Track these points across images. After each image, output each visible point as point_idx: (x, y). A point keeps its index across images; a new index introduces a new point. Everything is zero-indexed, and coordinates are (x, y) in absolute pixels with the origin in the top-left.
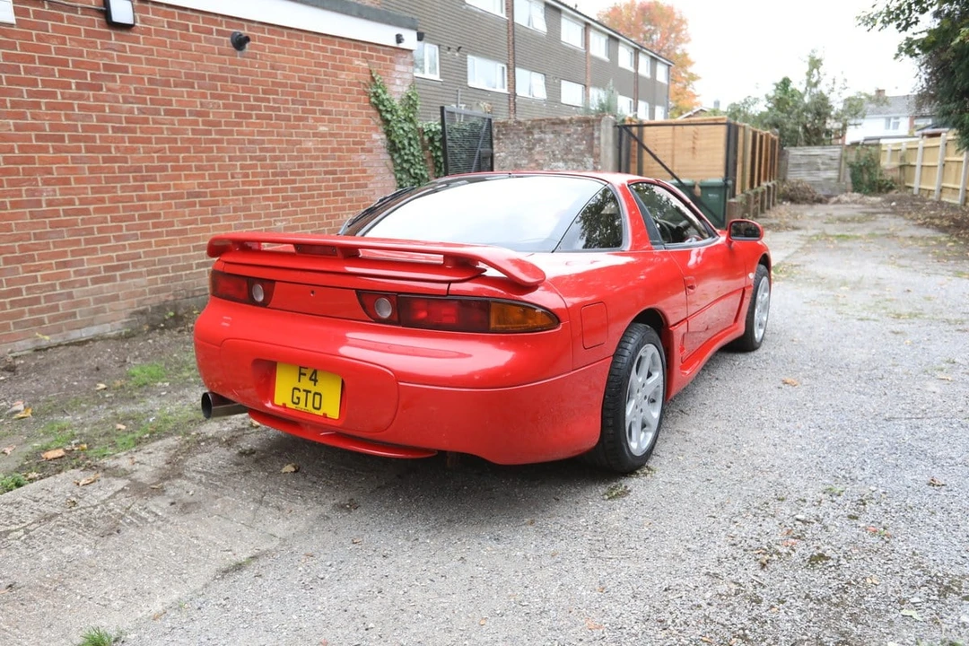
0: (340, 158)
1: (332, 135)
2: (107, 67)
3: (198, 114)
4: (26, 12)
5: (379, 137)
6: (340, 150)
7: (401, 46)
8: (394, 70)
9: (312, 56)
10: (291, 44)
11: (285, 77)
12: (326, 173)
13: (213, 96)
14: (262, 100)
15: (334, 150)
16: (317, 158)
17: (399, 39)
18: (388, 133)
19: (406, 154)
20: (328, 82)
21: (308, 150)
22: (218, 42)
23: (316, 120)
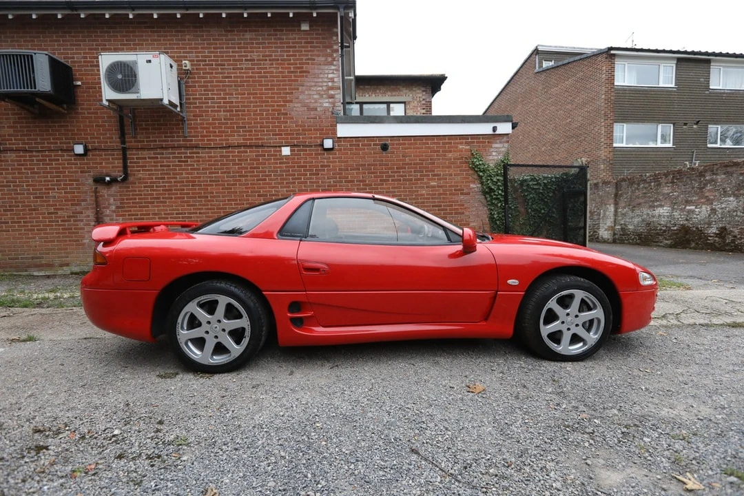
0: (444, 198)
1: (438, 186)
2: (322, 166)
3: (361, 181)
5: (475, 186)
6: (446, 194)
7: (497, 132)
8: (491, 147)
9: (429, 148)
10: (416, 144)
11: (411, 160)
12: (433, 206)
13: (369, 173)
14: (396, 172)
15: (440, 194)
16: (429, 199)
17: (495, 129)
18: (482, 183)
19: (495, 195)
20: (439, 159)
21: (422, 195)
22: (373, 149)
23: (429, 179)
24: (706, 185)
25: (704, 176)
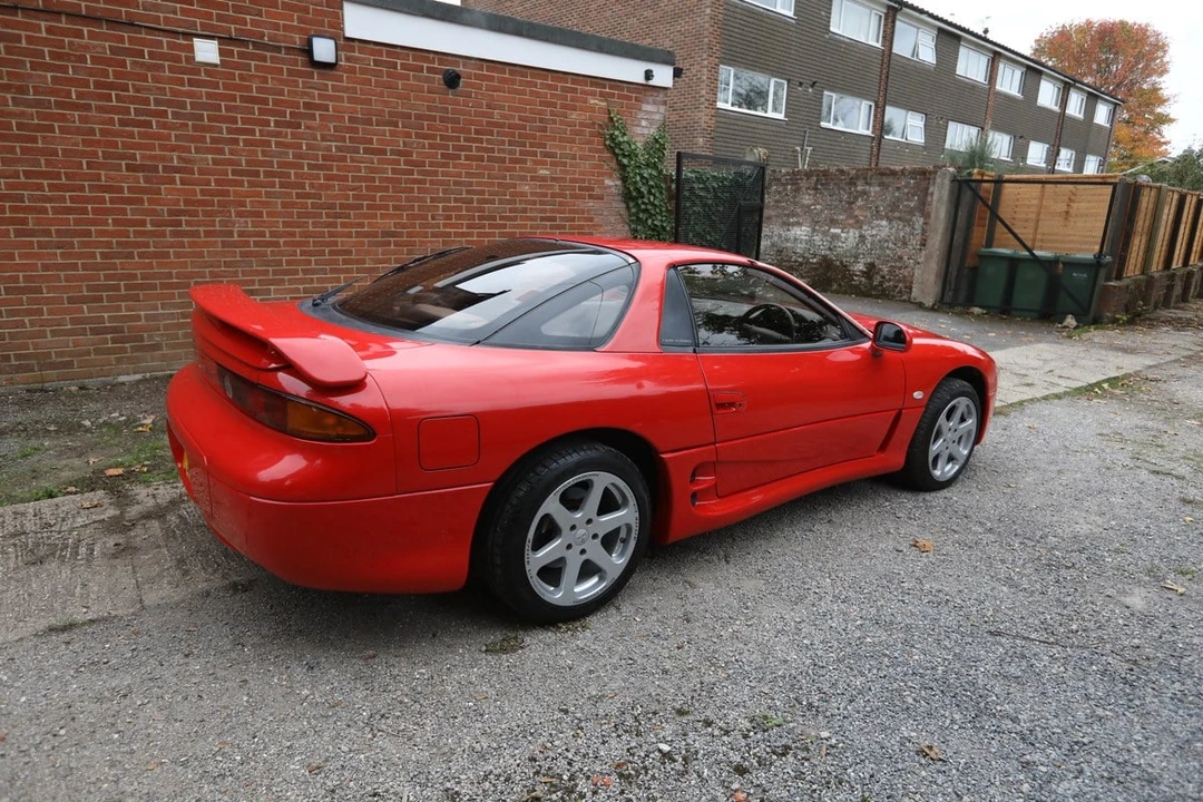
0: (561, 204)
1: (553, 179)
2: (307, 105)
3: (400, 153)
4: (231, 53)
5: (612, 183)
6: (564, 196)
7: (651, 83)
8: (640, 110)
9: (537, 94)
10: (513, 82)
11: (503, 116)
12: (543, 219)
13: (418, 136)
14: (475, 140)
15: (554, 195)
16: (534, 203)
17: (649, 75)
18: (624, 179)
19: (643, 203)
20: (554, 122)
21: (523, 194)
22: (427, 80)
23: (535, 162)
24: (856, 198)
25: (855, 184)
